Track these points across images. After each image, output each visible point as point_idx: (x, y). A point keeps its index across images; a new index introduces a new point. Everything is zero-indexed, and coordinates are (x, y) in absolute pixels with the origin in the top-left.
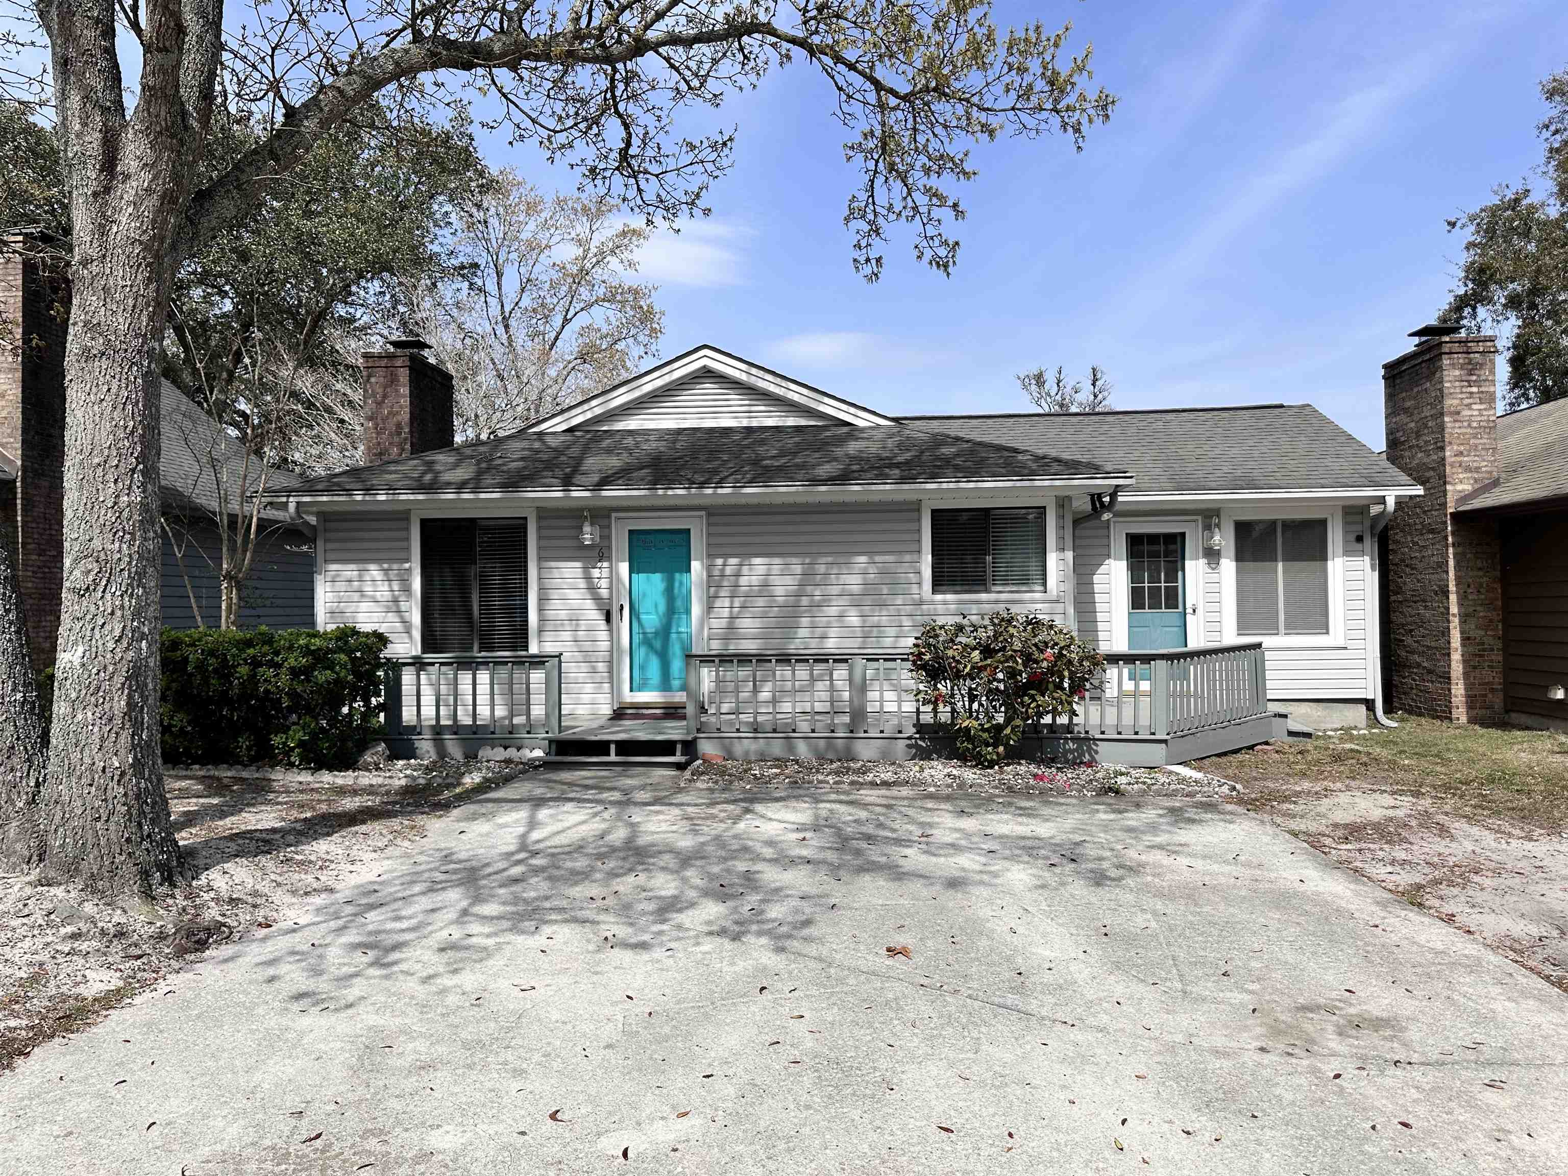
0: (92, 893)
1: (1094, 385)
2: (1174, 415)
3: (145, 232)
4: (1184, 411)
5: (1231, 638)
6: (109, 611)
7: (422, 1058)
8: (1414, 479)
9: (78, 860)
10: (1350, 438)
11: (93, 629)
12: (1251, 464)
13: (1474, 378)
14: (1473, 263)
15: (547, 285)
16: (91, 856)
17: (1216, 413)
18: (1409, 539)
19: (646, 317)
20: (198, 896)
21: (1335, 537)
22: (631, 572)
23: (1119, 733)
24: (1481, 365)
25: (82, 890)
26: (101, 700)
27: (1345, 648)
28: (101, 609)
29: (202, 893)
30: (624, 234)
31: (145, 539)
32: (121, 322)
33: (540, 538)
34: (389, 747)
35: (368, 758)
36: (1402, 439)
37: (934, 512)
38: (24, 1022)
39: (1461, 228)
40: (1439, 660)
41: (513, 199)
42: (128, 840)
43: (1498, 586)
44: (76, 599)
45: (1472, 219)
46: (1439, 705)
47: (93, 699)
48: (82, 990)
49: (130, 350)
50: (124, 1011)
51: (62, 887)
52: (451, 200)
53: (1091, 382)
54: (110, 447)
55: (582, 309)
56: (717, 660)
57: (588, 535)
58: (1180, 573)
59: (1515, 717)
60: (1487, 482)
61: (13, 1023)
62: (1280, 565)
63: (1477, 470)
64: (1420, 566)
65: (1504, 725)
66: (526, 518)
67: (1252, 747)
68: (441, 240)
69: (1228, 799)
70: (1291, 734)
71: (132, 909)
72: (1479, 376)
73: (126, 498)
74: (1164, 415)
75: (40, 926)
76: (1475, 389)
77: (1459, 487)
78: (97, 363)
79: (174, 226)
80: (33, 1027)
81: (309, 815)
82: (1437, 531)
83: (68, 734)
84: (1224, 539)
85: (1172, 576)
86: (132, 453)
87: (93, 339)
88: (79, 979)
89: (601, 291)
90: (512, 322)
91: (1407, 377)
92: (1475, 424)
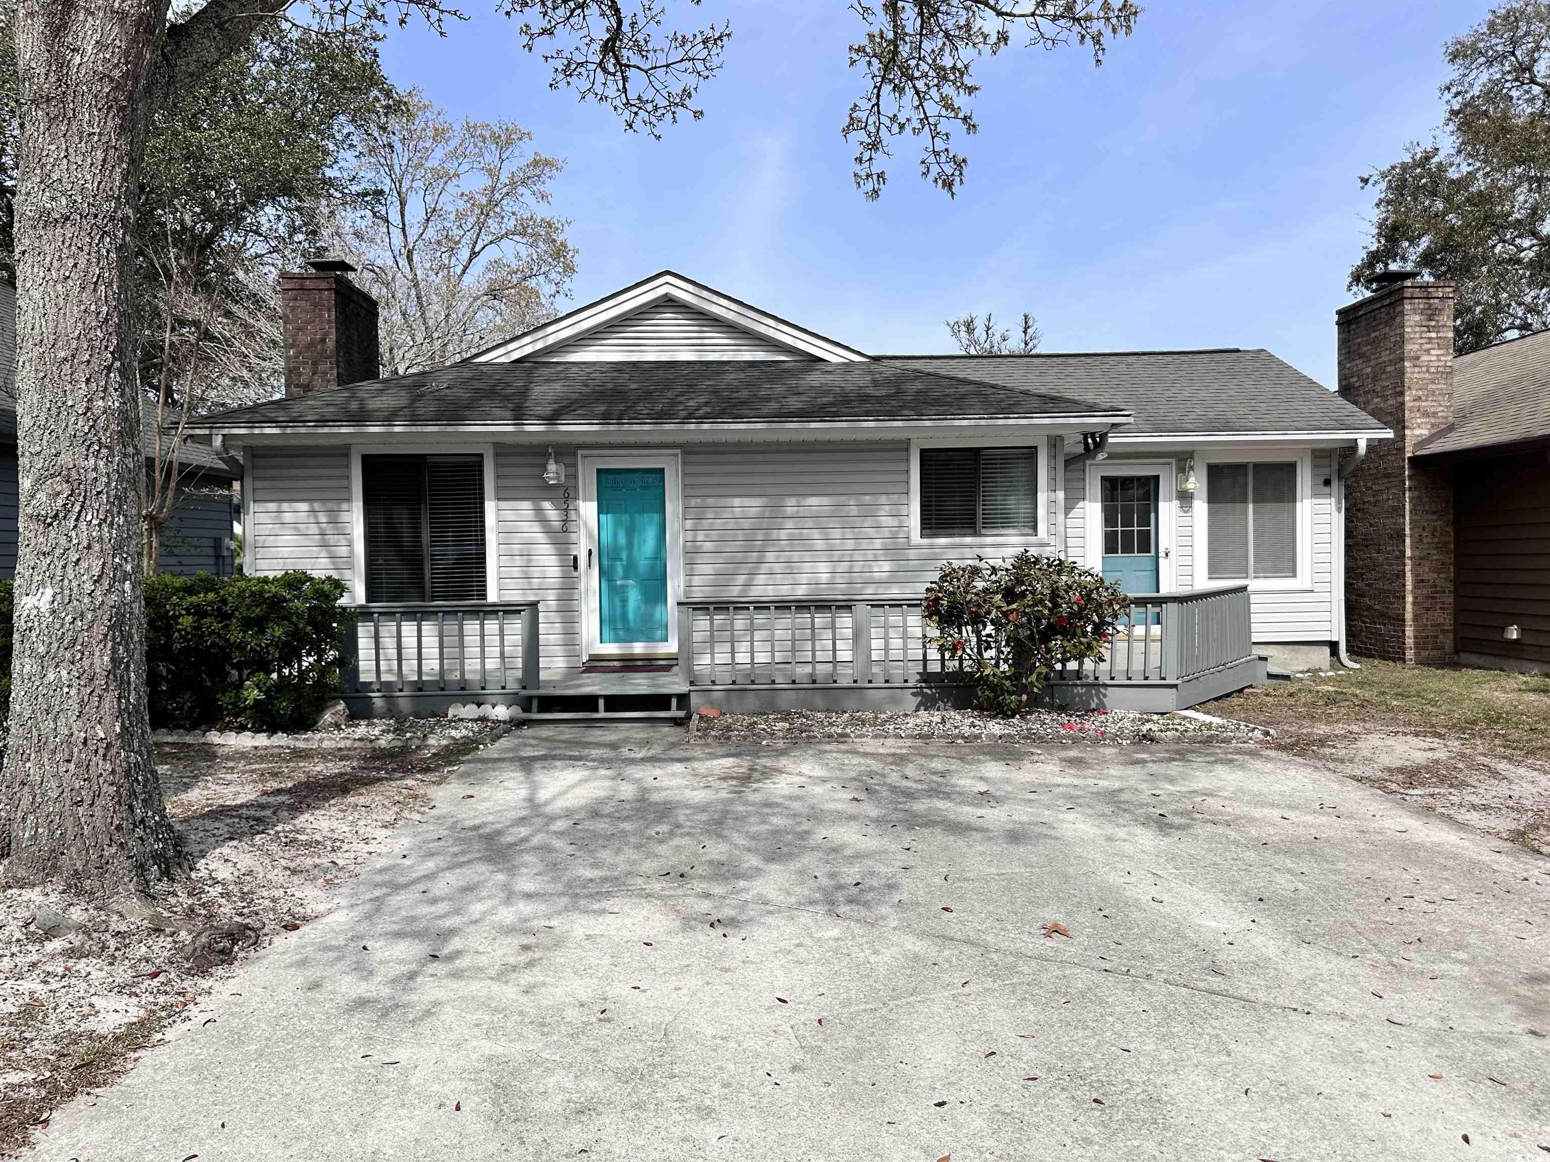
0: (77, 895)
1: (1025, 332)
2: (1135, 357)
3: (116, 66)
4: (1144, 354)
5: (1203, 583)
6: (85, 544)
7: (574, 1097)
8: (1385, 423)
9: (56, 854)
10: (1311, 382)
11: (64, 567)
12: (1222, 407)
13: (1433, 323)
14: (1386, 219)
15: (452, 217)
16: (73, 849)
17: (1176, 357)
18: (1362, 484)
19: (559, 252)
20: (203, 892)
21: (1304, 479)
22: (600, 512)
23: (1129, 679)
24: (1440, 310)
25: (64, 892)
26: (79, 656)
27: (1312, 591)
28: (75, 541)
29: (207, 888)
30: (536, 163)
31: (125, 455)
32: (89, 178)
33: (498, 477)
34: (348, 706)
35: (328, 717)
36: (1357, 384)
37: (923, 451)
38: (30, 1076)
39: (1374, 185)
40: (1391, 603)
41: (419, 124)
42: (119, 828)
43: (1450, 529)
44: (41, 529)
45: (1384, 175)
46: (1392, 647)
47: (68, 655)
48: (91, 1024)
49: (100, 217)
50: (157, 1051)
51: (38, 889)
52: (353, 121)
53: (1022, 329)
54: (79, 338)
55: (491, 242)
56: (711, 607)
57: (553, 471)
58: (1153, 515)
59: (1465, 657)
60: (1443, 426)
61: (14, 1078)
62: (1251, 506)
63: (1435, 414)
64: (1372, 509)
65: (1456, 665)
66: (481, 455)
67: (1241, 691)
68: (342, 163)
69: (1266, 745)
70: (1270, 676)
71: (131, 913)
72: (1438, 321)
73: (100, 403)
74: (1124, 358)
75: (18, 940)
76: (1433, 335)
77: (1417, 432)
78: (59, 230)
79: (150, 64)
80: (43, 1083)
81: (290, 785)
82: (1395, 476)
83: (36, 699)
84: (1196, 483)
85: (1145, 521)
86: (107, 347)
87: (53, 199)
88: (86, 1010)
89: (511, 224)
90: (416, 257)
91: (1363, 323)
92: (1433, 370)
